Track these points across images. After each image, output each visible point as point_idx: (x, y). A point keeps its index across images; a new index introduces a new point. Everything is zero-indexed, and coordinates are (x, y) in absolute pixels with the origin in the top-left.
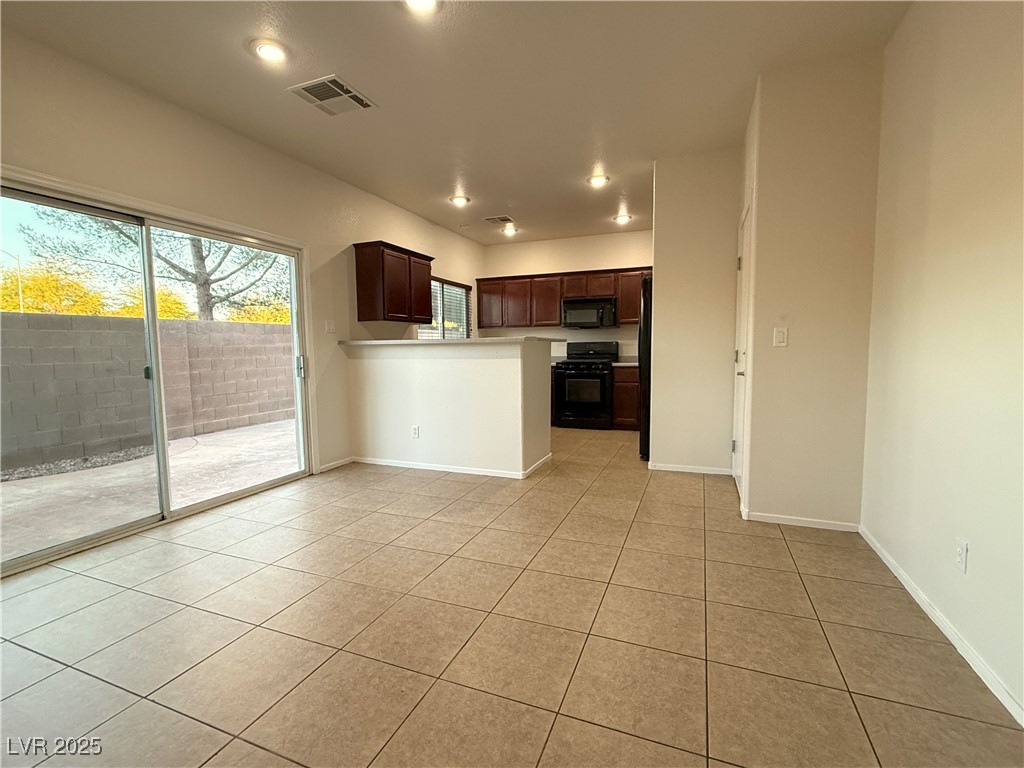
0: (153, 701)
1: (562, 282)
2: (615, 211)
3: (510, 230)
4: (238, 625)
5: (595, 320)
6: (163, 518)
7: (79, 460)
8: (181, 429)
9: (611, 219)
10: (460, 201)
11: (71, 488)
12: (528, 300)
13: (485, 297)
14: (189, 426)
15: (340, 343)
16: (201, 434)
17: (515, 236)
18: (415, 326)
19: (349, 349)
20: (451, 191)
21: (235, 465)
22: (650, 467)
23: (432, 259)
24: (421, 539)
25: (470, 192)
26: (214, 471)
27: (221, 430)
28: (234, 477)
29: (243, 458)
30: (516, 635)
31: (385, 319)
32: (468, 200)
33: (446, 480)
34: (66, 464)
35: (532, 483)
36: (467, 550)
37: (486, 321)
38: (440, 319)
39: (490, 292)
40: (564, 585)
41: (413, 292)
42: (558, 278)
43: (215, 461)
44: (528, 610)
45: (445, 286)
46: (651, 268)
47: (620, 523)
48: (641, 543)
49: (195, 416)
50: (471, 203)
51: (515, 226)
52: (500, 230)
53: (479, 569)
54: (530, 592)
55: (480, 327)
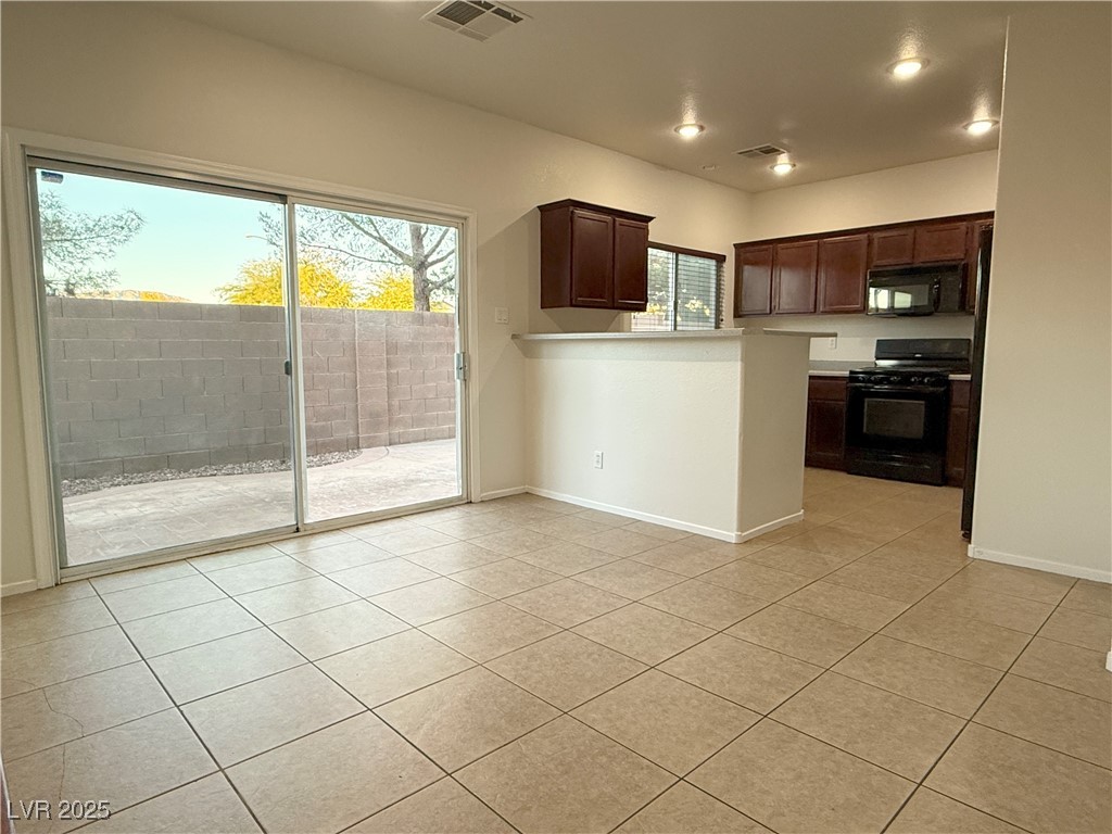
0: (181, 712)
1: (870, 242)
2: (966, 114)
3: (783, 166)
4: (295, 656)
5: (926, 303)
6: (298, 530)
7: (278, 461)
8: (375, 437)
9: (958, 129)
10: (689, 131)
11: (255, 489)
12: (813, 274)
13: (747, 270)
14: (384, 434)
15: (514, 337)
16: (395, 444)
17: (791, 174)
18: (626, 315)
19: (526, 347)
20: (675, 117)
21: (409, 482)
22: (970, 554)
23: (651, 219)
24: (542, 601)
25: (704, 118)
26: (385, 487)
27: (417, 441)
28: (400, 496)
29: (422, 476)
30: (578, 750)
31: (572, 305)
32: (702, 128)
33: (625, 530)
34: (266, 464)
35: (748, 550)
36: (590, 627)
37: (746, 307)
39: (754, 263)
40: (695, 702)
41: (618, 266)
42: (863, 236)
43: (392, 477)
44: (618, 723)
45: (681, 257)
46: (990, 215)
47: (851, 631)
48: (865, 669)
49: (390, 422)
50: (705, 132)
51: (791, 158)
52: (768, 168)
53: (590, 655)
54: (638, 701)
55: (738, 314)
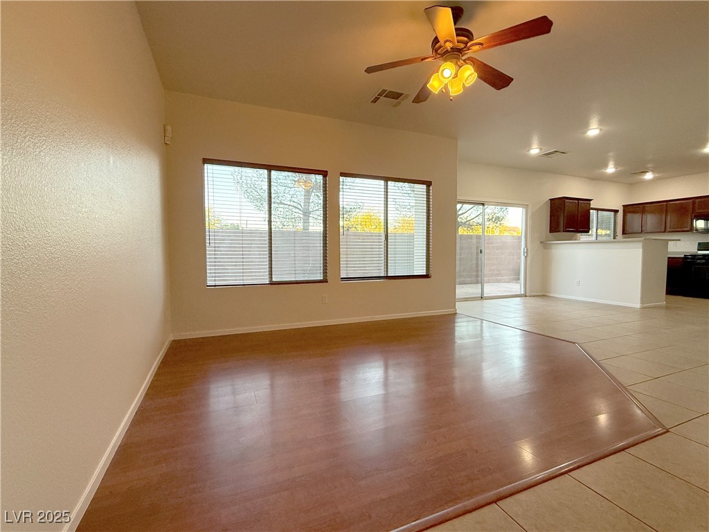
1: (694, 203)
3: (649, 176)
6: (482, 298)
10: (611, 170)
12: (664, 215)
13: (629, 216)
15: (541, 242)
19: (545, 245)
23: (591, 200)
25: (616, 165)
31: (564, 231)
37: (628, 229)
38: (594, 230)
42: (690, 201)
45: (600, 212)
50: (617, 169)
51: (652, 173)
55: (624, 233)
